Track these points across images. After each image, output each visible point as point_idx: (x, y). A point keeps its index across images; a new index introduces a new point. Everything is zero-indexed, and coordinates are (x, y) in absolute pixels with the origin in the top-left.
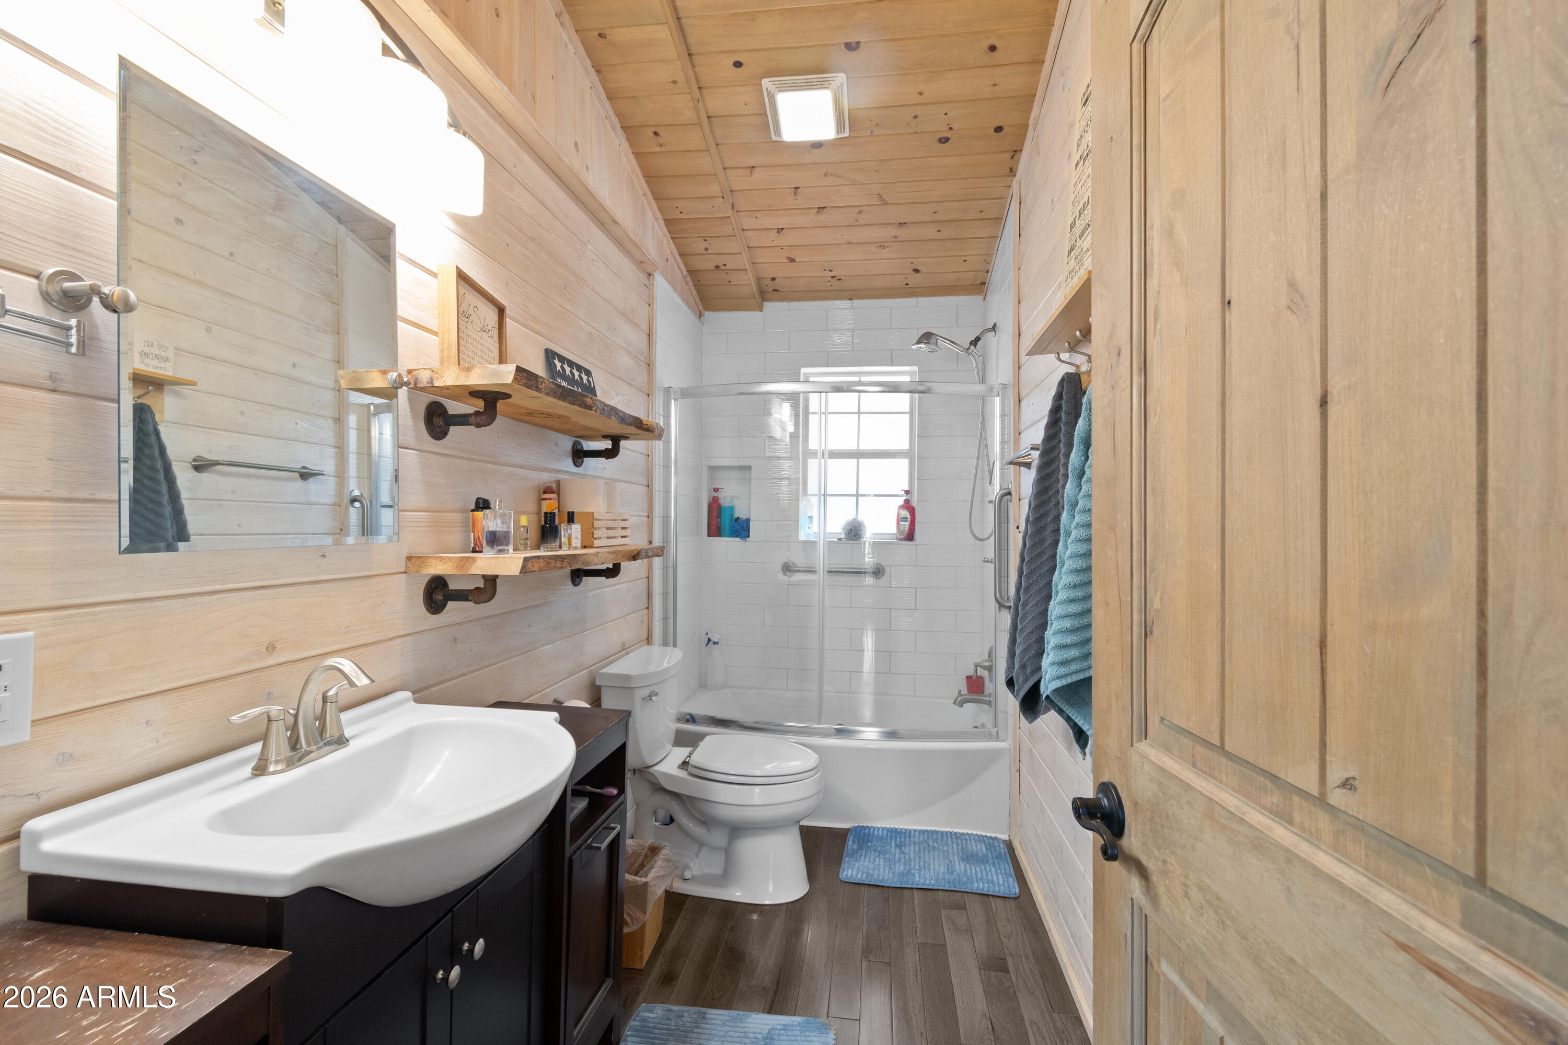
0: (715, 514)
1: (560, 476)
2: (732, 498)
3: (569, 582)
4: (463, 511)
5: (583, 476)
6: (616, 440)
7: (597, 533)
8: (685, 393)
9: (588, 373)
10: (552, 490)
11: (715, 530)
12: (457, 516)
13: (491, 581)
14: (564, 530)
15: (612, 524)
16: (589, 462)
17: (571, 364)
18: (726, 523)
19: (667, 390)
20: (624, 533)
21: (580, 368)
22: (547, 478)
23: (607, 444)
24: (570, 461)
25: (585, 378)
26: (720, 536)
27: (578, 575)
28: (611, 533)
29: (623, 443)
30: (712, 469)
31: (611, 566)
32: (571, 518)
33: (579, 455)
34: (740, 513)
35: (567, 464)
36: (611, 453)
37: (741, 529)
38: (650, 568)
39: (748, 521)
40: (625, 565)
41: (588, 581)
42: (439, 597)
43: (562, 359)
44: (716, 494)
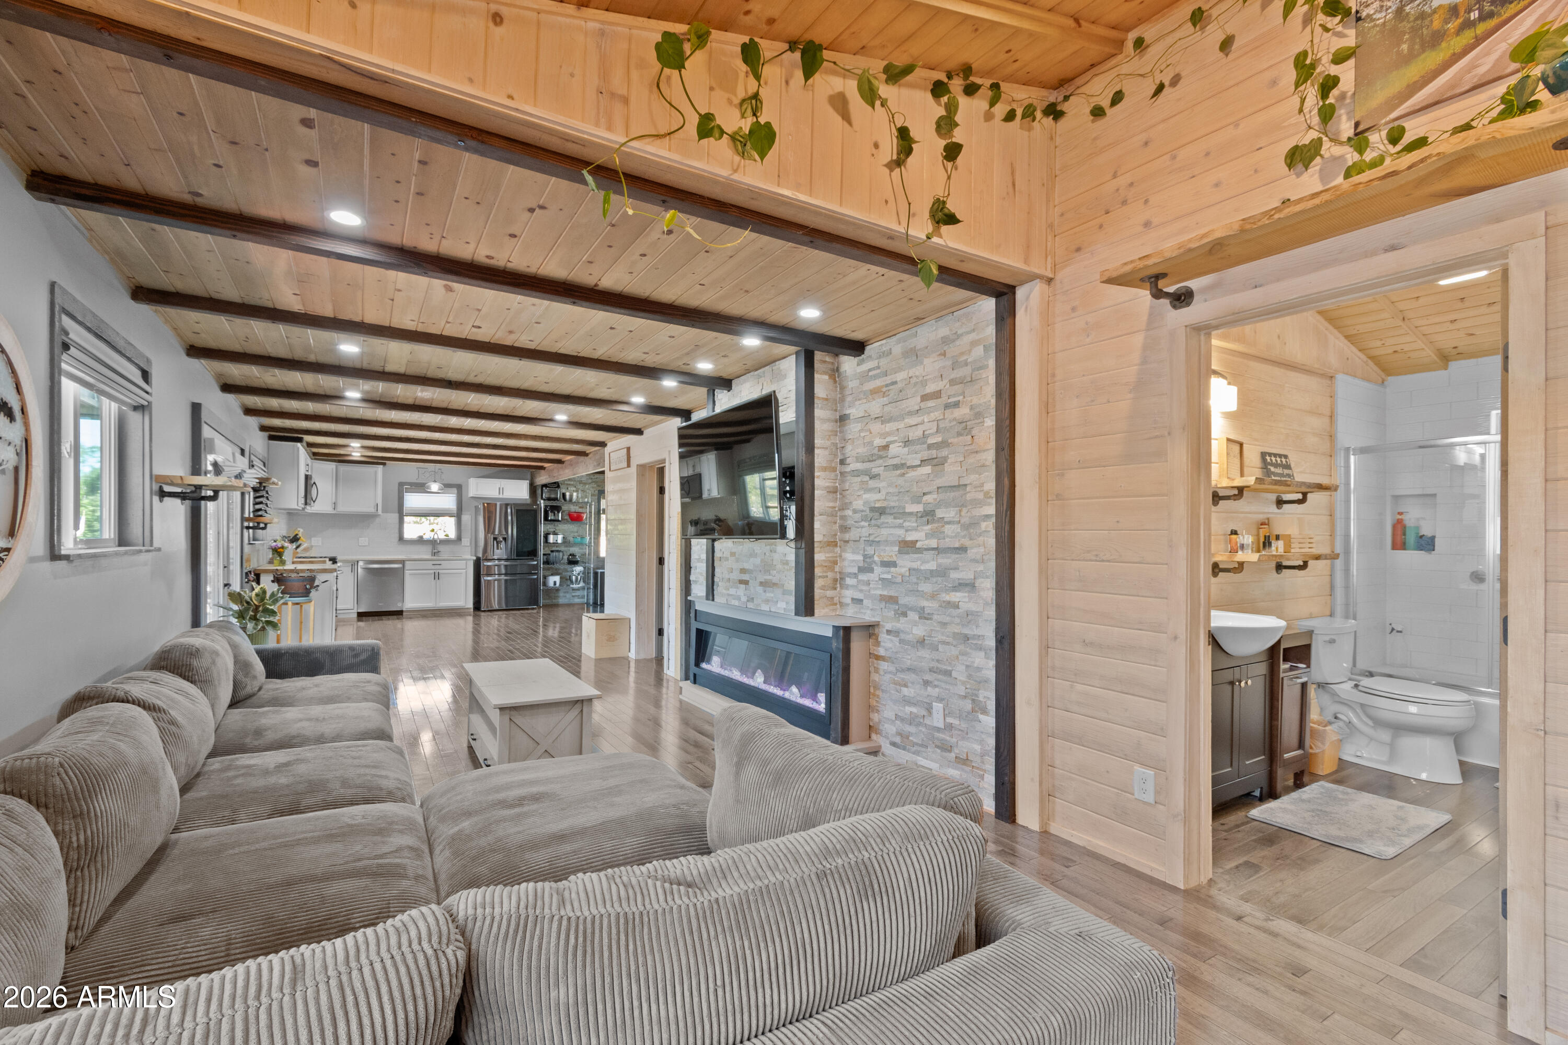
0: (1399, 532)
1: (1269, 516)
2: (1418, 519)
3: (1274, 571)
4: (1225, 535)
5: (1283, 514)
6: (1305, 495)
7: (1293, 545)
8: (1363, 451)
9: (1286, 457)
10: (1265, 523)
11: (1399, 544)
12: (1222, 537)
13: (1241, 565)
14: (1274, 544)
15: (1302, 541)
16: (1285, 506)
17: (1275, 455)
18: (1411, 539)
19: (1347, 450)
20: (1311, 545)
21: (1280, 456)
22: (1261, 517)
23: (1300, 496)
24: (1275, 506)
25: (1284, 460)
26: (1405, 549)
27: (1280, 567)
28: (1301, 545)
29: (1309, 495)
30: (1396, 498)
31: (1302, 564)
32: (1278, 538)
33: (1280, 503)
34: (1426, 531)
35: (1273, 508)
36: (1302, 501)
37: (1427, 544)
38: (1332, 568)
39: (1433, 538)
40: (1311, 563)
41: (1286, 572)
42: (1217, 570)
43: (1270, 454)
44: (1400, 517)
